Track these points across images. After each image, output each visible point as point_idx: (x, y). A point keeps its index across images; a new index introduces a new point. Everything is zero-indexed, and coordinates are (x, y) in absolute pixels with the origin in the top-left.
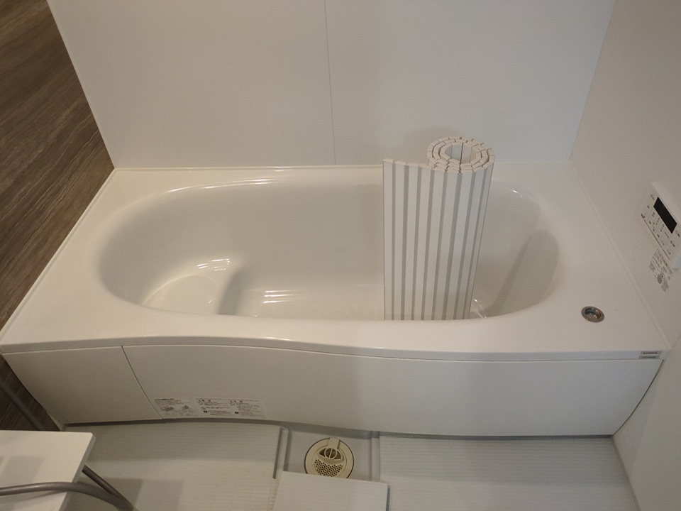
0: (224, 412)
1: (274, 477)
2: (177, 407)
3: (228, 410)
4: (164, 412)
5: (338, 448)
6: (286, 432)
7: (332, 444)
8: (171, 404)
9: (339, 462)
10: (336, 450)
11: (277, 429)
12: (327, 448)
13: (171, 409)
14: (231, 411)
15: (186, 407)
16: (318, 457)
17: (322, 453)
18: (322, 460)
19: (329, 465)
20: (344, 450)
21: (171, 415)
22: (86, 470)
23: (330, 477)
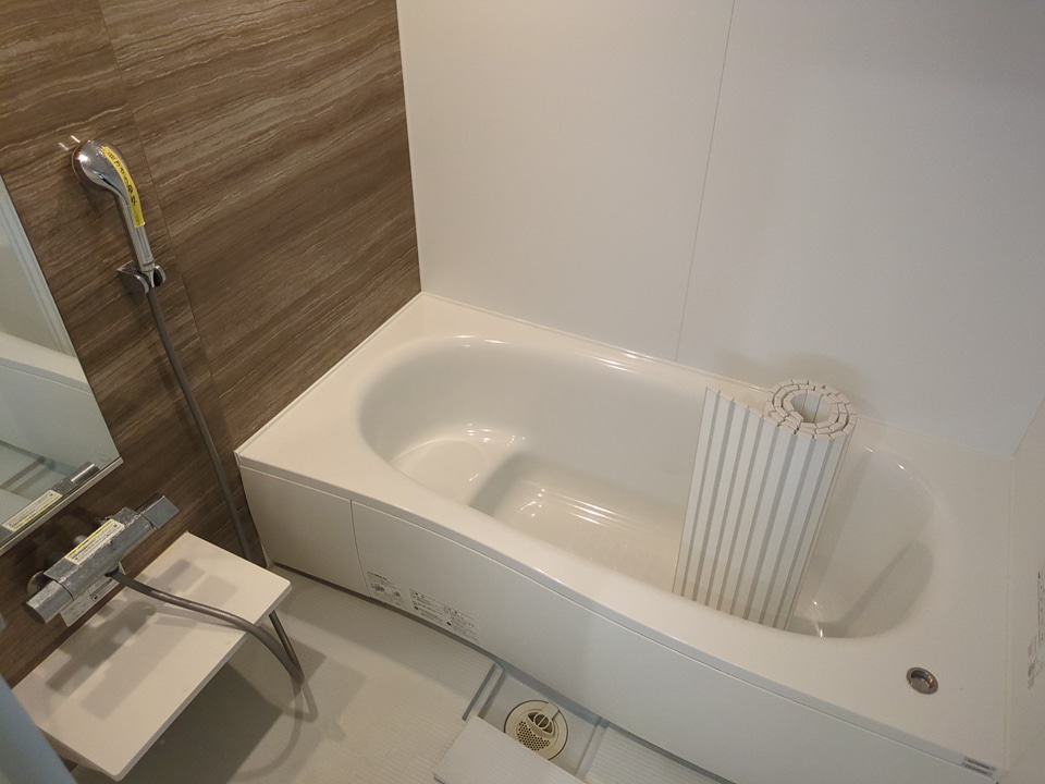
0: (436, 617)
1: (465, 718)
2: (388, 590)
3: (440, 617)
4: (374, 589)
5: (553, 719)
6: (499, 671)
7: (548, 712)
8: (382, 583)
9: (548, 736)
10: (550, 720)
11: (490, 663)
12: (540, 713)
13: (382, 589)
14: (443, 620)
15: (398, 594)
16: (525, 718)
17: (531, 717)
18: (530, 724)
19: (535, 733)
20: (560, 724)
21: (379, 596)
22: (272, 616)
23: (529, 750)
